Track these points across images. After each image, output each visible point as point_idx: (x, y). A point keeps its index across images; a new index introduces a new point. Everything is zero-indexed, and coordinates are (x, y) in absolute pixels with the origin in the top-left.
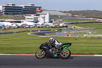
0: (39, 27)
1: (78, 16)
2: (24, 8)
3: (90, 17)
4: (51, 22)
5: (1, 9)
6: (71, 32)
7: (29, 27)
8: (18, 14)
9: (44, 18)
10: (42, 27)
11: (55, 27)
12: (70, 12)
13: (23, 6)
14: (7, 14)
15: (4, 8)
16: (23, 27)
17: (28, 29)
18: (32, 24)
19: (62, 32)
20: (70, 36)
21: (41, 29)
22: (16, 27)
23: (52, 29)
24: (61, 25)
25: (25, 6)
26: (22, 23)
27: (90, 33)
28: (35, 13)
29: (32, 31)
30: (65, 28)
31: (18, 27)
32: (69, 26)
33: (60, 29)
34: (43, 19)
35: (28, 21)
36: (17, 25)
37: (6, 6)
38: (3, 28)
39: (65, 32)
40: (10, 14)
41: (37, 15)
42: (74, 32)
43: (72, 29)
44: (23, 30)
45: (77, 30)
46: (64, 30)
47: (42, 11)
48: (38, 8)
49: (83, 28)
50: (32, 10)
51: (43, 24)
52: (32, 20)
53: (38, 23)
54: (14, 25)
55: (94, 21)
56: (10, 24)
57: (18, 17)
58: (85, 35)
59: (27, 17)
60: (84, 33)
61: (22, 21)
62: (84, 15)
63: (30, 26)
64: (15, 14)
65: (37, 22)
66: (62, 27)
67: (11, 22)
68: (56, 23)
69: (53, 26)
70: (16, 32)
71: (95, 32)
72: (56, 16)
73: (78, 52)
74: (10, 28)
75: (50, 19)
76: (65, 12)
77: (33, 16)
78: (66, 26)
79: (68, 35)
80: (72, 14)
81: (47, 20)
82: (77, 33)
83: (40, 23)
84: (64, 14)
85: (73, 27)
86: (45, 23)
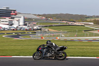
0: (13, 30)
1: (51, 19)
3: (63, 21)
4: (25, 25)
6: (45, 35)
7: (4, 29)
10: (16, 30)
11: (30, 30)
12: (44, 15)
17: (3, 32)
18: (7, 27)
19: (37, 35)
20: (44, 38)
21: (16, 32)
23: (26, 32)
24: (35, 28)
27: (63, 35)
28: (10, 16)
29: (7, 34)
30: (39, 31)
32: (43, 29)
33: (34, 32)
34: (17, 22)
35: (3, 24)
39: (39, 35)
41: (12, 18)
42: (47, 35)
43: (46, 32)
45: (51, 33)
46: (38, 32)
48: (13, 12)
49: (56, 31)
51: (17, 27)
52: (7, 23)
53: (13, 26)
55: (67, 24)
58: (58, 38)
59: (2, 20)
60: (58, 36)
62: (58, 18)
63: (4, 28)
65: (11, 25)
66: (36, 30)
68: (31, 26)
71: (68, 35)
72: (30, 19)
75: (25, 22)
76: (39, 15)
77: (7, 19)
78: (40, 29)
79: (42, 38)
80: (46, 18)
81: (22, 23)
82: (51, 36)
83: (15, 26)
84: (38, 17)
85: (47, 30)
86: (19, 25)
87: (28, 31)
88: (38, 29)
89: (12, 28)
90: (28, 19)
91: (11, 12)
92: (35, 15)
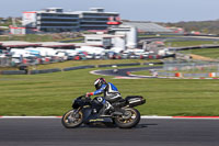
0: (114, 58)
1: (198, 33)
2: (81, 16)
4: (140, 46)
5: (34, 20)
6: (183, 68)
7: (94, 57)
8: (69, 30)
9: (124, 38)
10: (120, 58)
11: (150, 58)
12: (180, 25)
13: (79, 12)
14: (45, 30)
15: (39, 18)
16: (81, 59)
18: (100, 51)
19: (165, 69)
20: (181, 76)
21: (119, 62)
22: (66, 58)
23: (142, 62)
24: (162, 52)
25: (84, 14)
26: (78, 50)
28: (105, 28)
29: (100, 66)
30: (171, 59)
31: (70, 58)
32: (179, 55)
33: (159, 61)
34: (122, 41)
35: (90, 45)
36: (66, 54)
37: (43, 15)
38: (37, 61)
39: (170, 68)
40: (53, 31)
41: (110, 32)
42: (189, 68)
43: (185, 61)
44: (80, 63)
45: (197, 63)
46: (169, 63)
47: (120, 23)
48: (112, 18)
49: (208, 59)
50: (98, 22)
51: (122, 52)
52: (100, 43)
53: (112, 49)
54: (61, 55)
56: (52, 52)
57: (68, 36)
58: (214, 75)
59: (88, 37)
60: (212, 70)
61: (77, 44)
62: (211, 30)
63: (94, 55)
64: (62, 31)
65: (109, 48)
66: (163, 57)
67: (55, 48)
68: (152, 49)
69: (145, 54)
70: (65, 70)
72: (150, 33)
73: (199, 111)
74: (52, 60)
75: (138, 40)
76: (170, 25)
77: (100, 35)
78: (173, 56)
79: (177, 75)
80: (186, 30)
81: (131, 43)
82: (197, 70)
83: (117, 50)
84: (167, 30)
85: (187, 57)
86: (126, 48)
87: (145, 61)
88: (167, 56)
90: (146, 33)
91: (107, 19)
92: (161, 24)
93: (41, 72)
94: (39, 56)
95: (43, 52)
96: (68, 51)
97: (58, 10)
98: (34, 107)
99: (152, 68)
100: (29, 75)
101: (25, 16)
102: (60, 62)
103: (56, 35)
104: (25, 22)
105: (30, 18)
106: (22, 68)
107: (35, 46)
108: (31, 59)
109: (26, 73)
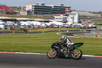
0: (68, 27)
2: (53, 7)
4: (80, 22)
5: (31, 8)
6: (100, 33)
7: (58, 27)
8: (47, 14)
9: (73, 18)
10: (71, 28)
11: (84, 28)
12: (99, 13)
13: (52, 6)
14: (36, 13)
15: (34, 7)
16: (52, 27)
17: (57, 29)
18: (61, 24)
19: (91, 33)
20: (99, 37)
23: (81, 30)
24: (90, 26)
25: (55, 6)
28: (64, 13)
29: (61, 31)
30: (94, 29)
31: (47, 27)
32: (98, 27)
33: (89, 30)
34: (72, 20)
35: (57, 21)
36: (45, 25)
37: (35, 6)
38: (32, 28)
39: (94, 33)
40: (40, 14)
41: (66, 15)
43: (101, 30)
44: (52, 29)
47: (71, 11)
48: (67, 9)
50: (61, 10)
51: (71, 25)
52: (61, 20)
53: (67, 23)
54: (43, 25)
56: (39, 24)
57: (47, 16)
59: (56, 17)
64: (44, 14)
65: (65, 22)
66: (91, 28)
67: (40, 22)
68: (85, 24)
69: (82, 26)
70: (45, 32)
72: (85, 16)
74: (39, 27)
75: (79, 19)
76: (94, 13)
77: (62, 16)
78: (95, 27)
79: (97, 36)
81: (76, 20)
83: (69, 23)
84: (93, 15)
86: (74, 23)
87: (82, 29)
88: (93, 27)
89: (66, 26)
90: (83, 16)
92: (90, 12)
93: (33, 33)
94: (33, 25)
95: (35, 23)
96: (46, 23)
97: (42, 4)
98: (30, 49)
99: (85, 32)
100: (28, 34)
101: (27, 6)
102: (43, 28)
103: (41, 16)
104: (27, 9)
105: (29, 7)
106: (25, 30)
107: (31, 21)
108: (29, 26)
109: (27, 33)
